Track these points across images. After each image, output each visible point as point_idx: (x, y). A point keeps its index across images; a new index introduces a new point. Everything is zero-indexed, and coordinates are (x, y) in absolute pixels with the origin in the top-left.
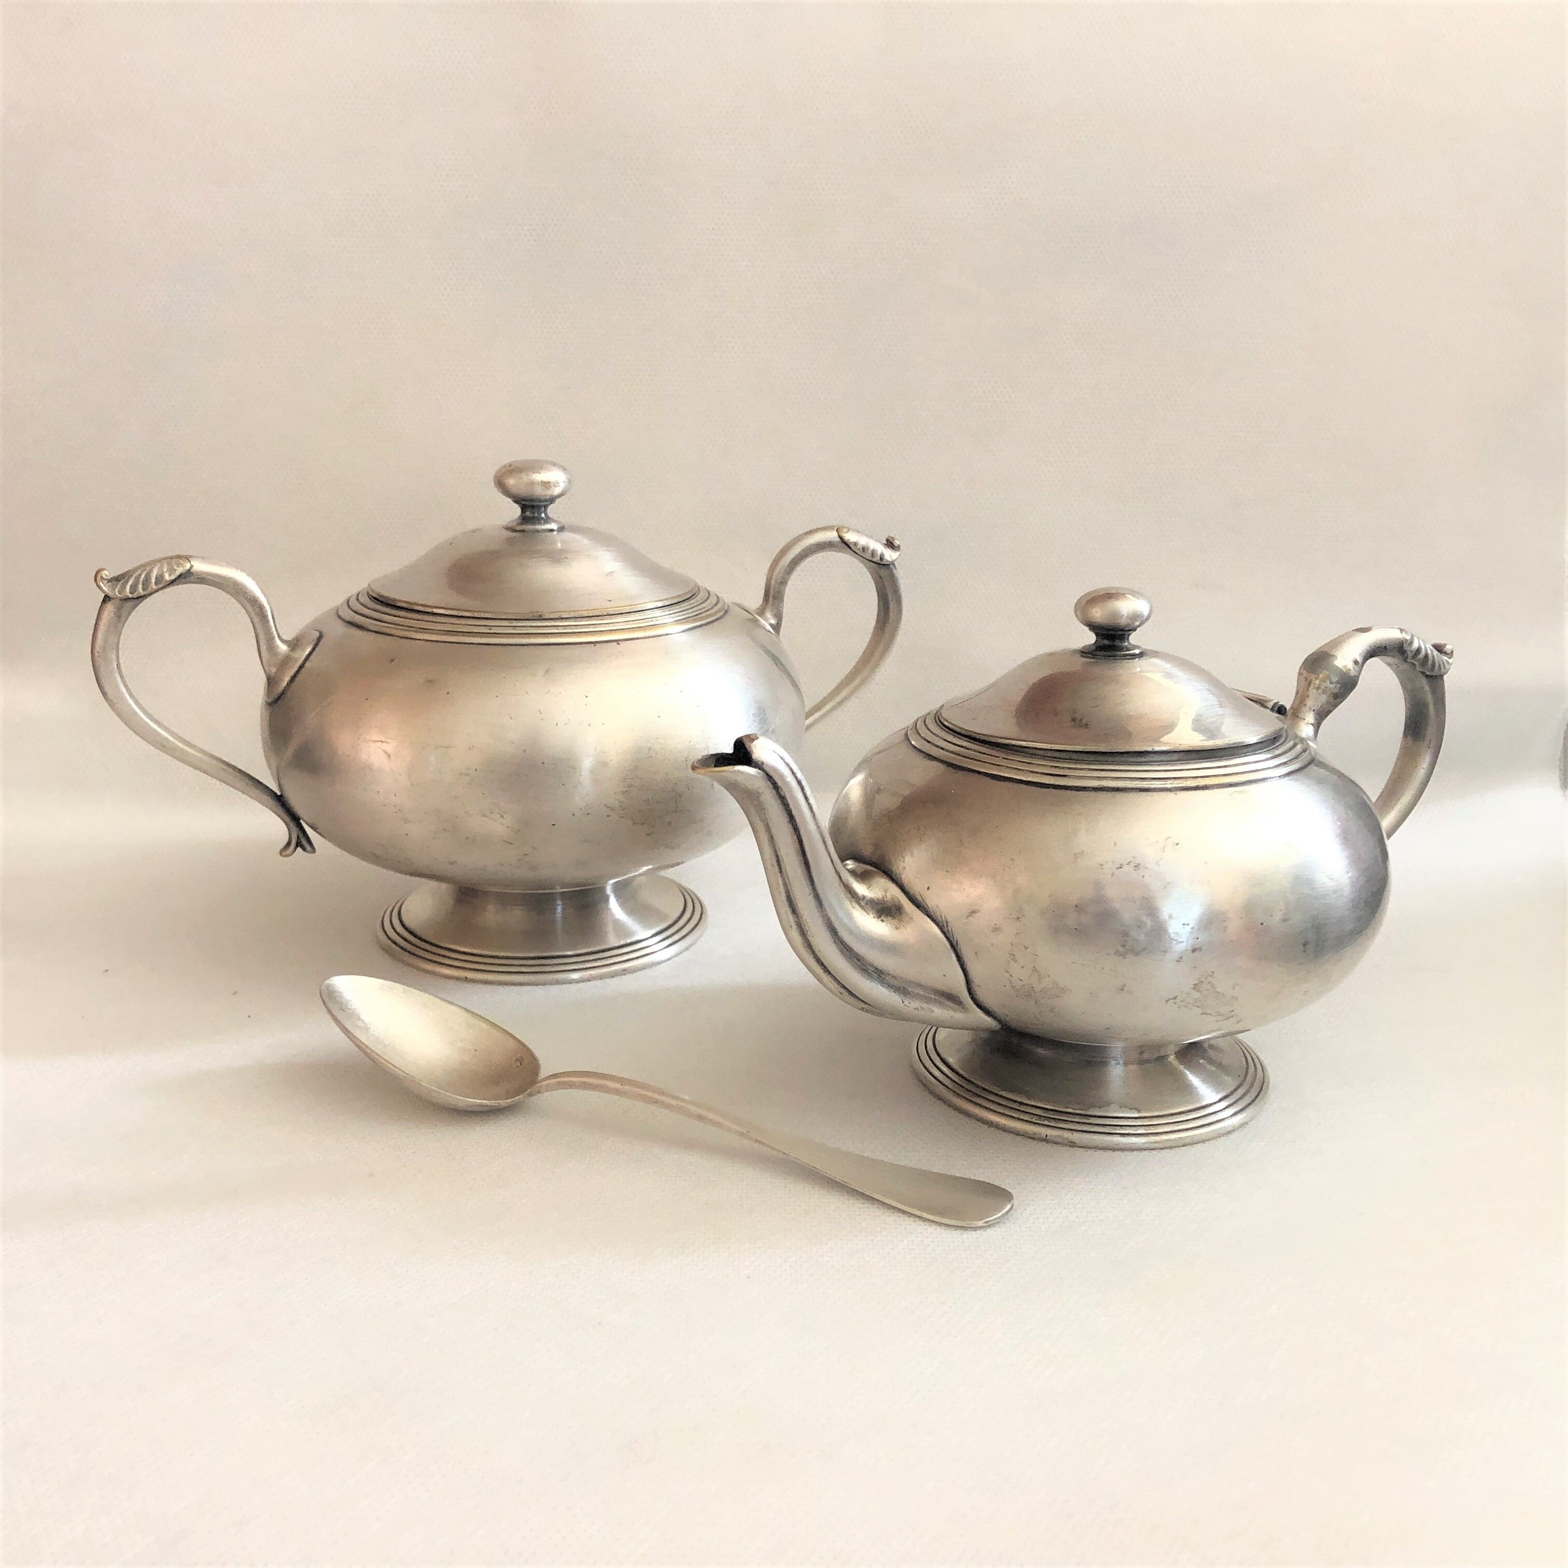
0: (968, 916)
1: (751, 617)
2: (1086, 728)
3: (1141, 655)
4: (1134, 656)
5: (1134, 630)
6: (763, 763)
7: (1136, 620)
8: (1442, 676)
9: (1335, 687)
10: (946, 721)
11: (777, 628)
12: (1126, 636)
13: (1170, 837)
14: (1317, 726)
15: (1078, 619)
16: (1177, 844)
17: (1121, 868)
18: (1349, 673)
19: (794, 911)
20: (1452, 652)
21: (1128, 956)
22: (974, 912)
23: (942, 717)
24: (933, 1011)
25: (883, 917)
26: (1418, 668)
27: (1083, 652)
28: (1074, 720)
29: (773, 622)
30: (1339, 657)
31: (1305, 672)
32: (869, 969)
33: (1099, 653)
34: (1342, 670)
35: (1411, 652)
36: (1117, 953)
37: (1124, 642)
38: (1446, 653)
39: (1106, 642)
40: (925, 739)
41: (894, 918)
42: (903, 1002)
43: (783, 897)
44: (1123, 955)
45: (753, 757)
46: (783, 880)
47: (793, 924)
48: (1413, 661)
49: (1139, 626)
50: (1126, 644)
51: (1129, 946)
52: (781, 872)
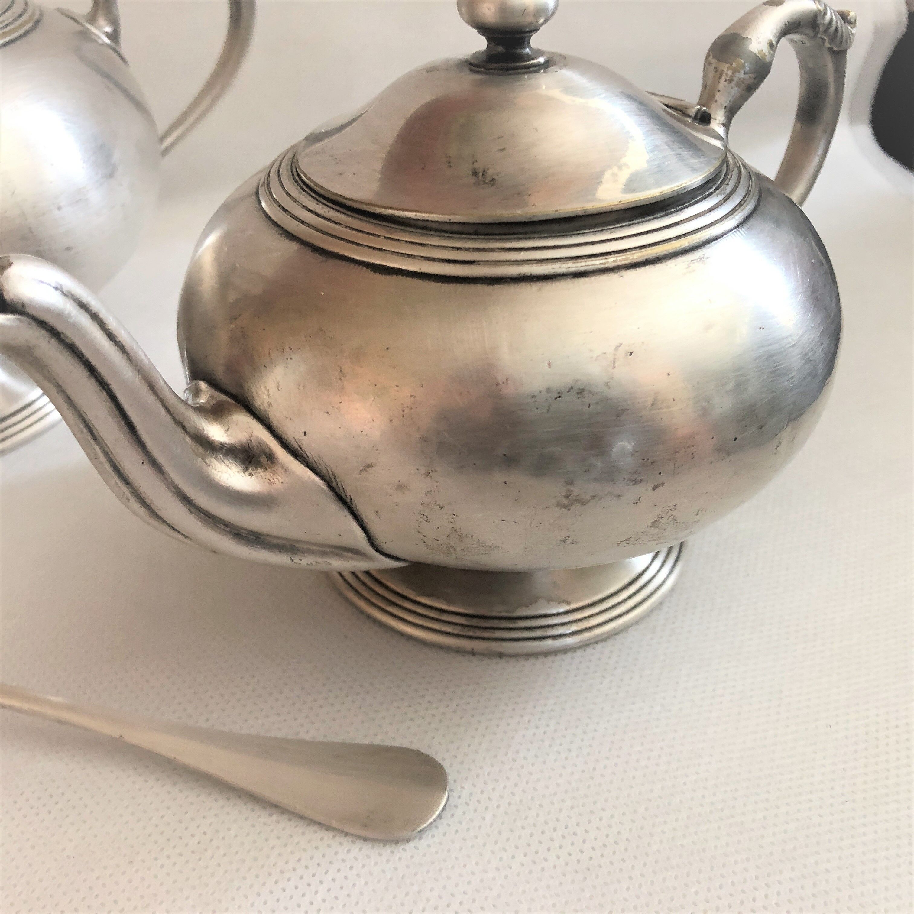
0: (361, 471)
1: (78, 27)
2: (492, 185)
3: (547, 65)
4: (538, 68)
5: (536, 30)
6: (23, 306)
7: (540, 17)
8: (845, 51)
9: (750, 77)
10: (305, 175)
11: (114, 36)
12: (526, 40)
13: (621, 344)
14: (727, 125)
15: (462, 17)
16: (631, 353)
17: (560, 397)
18: (765, 59)
19: (126, 481)
20: (855, 20)
21: (572, 508)
22: (369, 466)
23: (300, 168)
24: (331, 564)
25: (250, 470)
26: (827, 45)
27: (470, 64)
28: (475, 173)
29: (108, 29)
30: (754, 40)
31: (714, 61)
32: (242, 532)
33: (492, 66)
34: (758, 57)
35: (824, 24)
36: (559, 505)
37: (525, 48)
38: (850, 23)
39: (500, 49)
40: (280, 206)
41: (266, 469)
42: (292, 560)
43: (108, 467)
44: (567, 507)
45: (6, 297)
46: (101, 448)
47: (130, 495)
48: (823, 36)
49: (543, 24)
50: (527, 50)
51: (574, 496)
52: (95, 439)
